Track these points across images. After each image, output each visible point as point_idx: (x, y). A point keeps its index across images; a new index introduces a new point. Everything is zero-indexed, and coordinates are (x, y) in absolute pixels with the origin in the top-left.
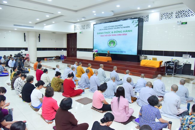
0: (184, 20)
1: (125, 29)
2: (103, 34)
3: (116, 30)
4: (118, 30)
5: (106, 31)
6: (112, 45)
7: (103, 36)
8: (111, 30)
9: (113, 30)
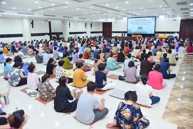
0: (175, 18)
1: (148, 22)
2: (134, 24)
3: (142, 22)
4: (144, 22)
5: (136, 22)
6: (140, 29)
7: (135, 25)
8: (139, 22)
9: (141, 22)
